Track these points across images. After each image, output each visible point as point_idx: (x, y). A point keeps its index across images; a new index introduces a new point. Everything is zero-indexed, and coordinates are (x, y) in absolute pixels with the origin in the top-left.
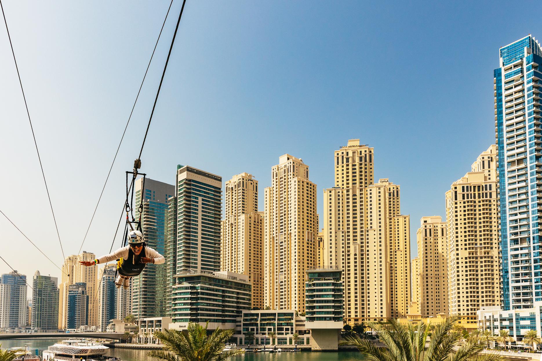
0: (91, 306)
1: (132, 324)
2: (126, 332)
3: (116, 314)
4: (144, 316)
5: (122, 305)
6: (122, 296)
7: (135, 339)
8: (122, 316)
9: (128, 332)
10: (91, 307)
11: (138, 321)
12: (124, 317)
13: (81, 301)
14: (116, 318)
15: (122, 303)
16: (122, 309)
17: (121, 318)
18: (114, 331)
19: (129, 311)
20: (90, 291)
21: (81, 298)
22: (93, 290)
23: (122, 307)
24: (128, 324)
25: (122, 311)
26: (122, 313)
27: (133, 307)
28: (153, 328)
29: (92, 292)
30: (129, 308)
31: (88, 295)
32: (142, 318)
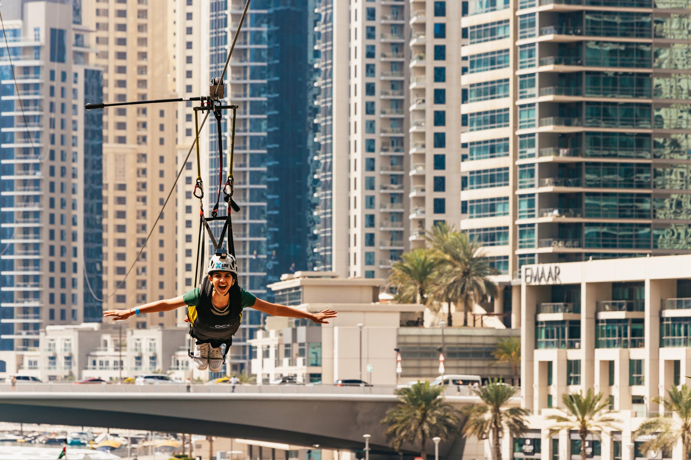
0: (119, 158)
1: (458, 317)
2: (410, 383)
3: (328, 223)
4: (558, 247)
5: (370, 146)
6: (370, 70)
7: (488, 445)
8: (370, 240)
9: (435, 383)
10: (120, 171)
11: (508, 289)
12: (395, 255)
13: (46, 115)
14: (326, 261)
15: (370, 126)
16: (370, 184)
17: (369, 259)
18: (315, 377)
19: (431, 195)
20: (113, 34)
21: (43, 95)
22: (131, 21)
23: (370, 165)
24: (429, 317)
25: (370, 202)
26: (370, 220)
27: (468, 167)
28: (636, 354)
29: (132, 34)
30: (431, 173)
31: (93, 62)
32: (545, 258)
